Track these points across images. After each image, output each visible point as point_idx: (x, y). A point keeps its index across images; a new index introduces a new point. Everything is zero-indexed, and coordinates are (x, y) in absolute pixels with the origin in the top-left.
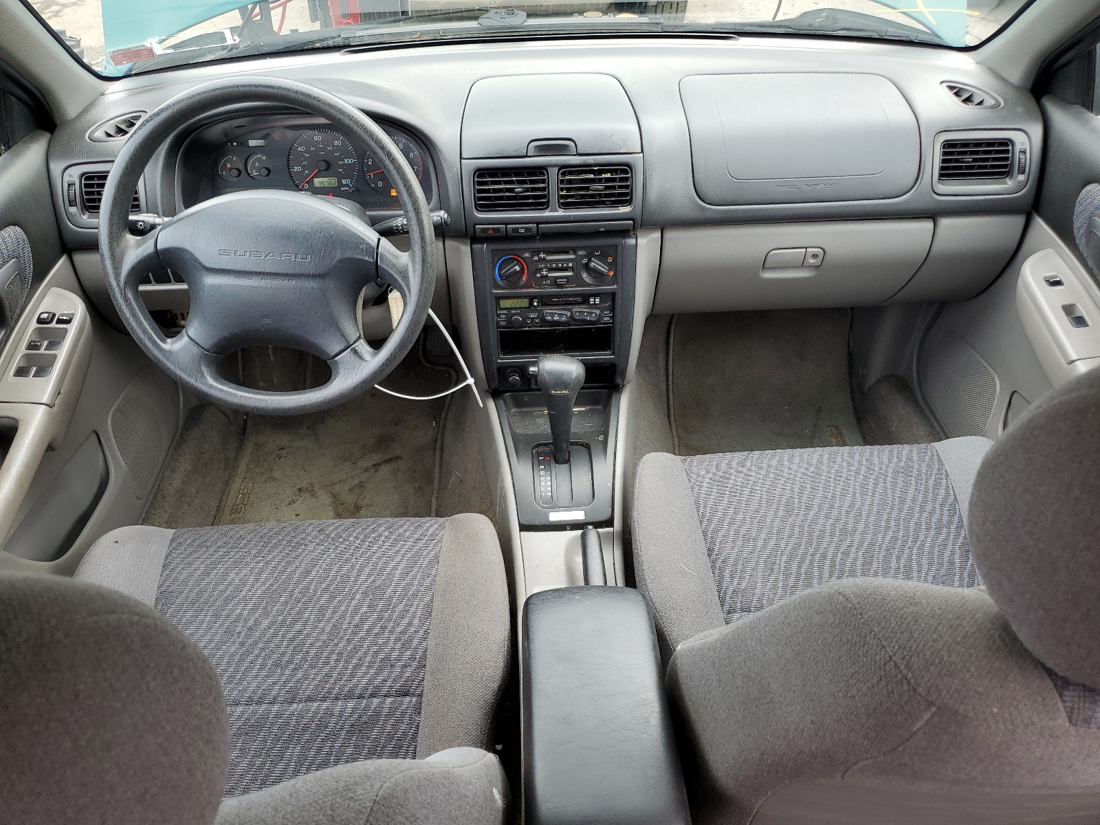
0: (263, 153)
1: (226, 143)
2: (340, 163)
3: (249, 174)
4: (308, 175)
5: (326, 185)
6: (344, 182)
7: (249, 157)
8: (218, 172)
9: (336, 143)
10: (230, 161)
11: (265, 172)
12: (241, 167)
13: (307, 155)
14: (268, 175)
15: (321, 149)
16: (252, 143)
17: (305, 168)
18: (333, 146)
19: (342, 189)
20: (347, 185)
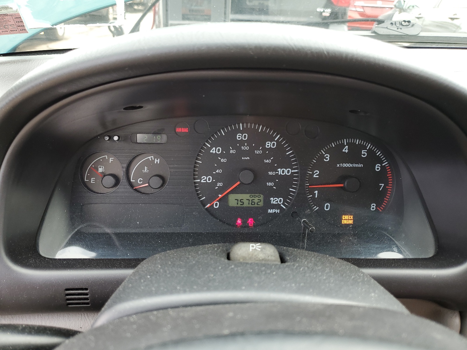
0: (157, 154)
1: (102, 135)
2: (270, 173)
3: (131, 185)
4: (221, 190)
5: (246, 204)
6: (274, 201)
7: (134, 158)
8: (83, 179)
9: (269, 145)
10: (104, 162)
11: (156, 182)
12: (121, 174)
13: (222, 160)
14: (162, 185)
15: (246, 154)
16: (140, 138)
17: (217, 178)
18: (264, 149)
19: (270, 211)
20: (277, 206)
